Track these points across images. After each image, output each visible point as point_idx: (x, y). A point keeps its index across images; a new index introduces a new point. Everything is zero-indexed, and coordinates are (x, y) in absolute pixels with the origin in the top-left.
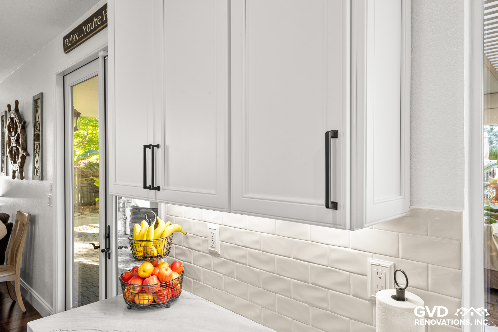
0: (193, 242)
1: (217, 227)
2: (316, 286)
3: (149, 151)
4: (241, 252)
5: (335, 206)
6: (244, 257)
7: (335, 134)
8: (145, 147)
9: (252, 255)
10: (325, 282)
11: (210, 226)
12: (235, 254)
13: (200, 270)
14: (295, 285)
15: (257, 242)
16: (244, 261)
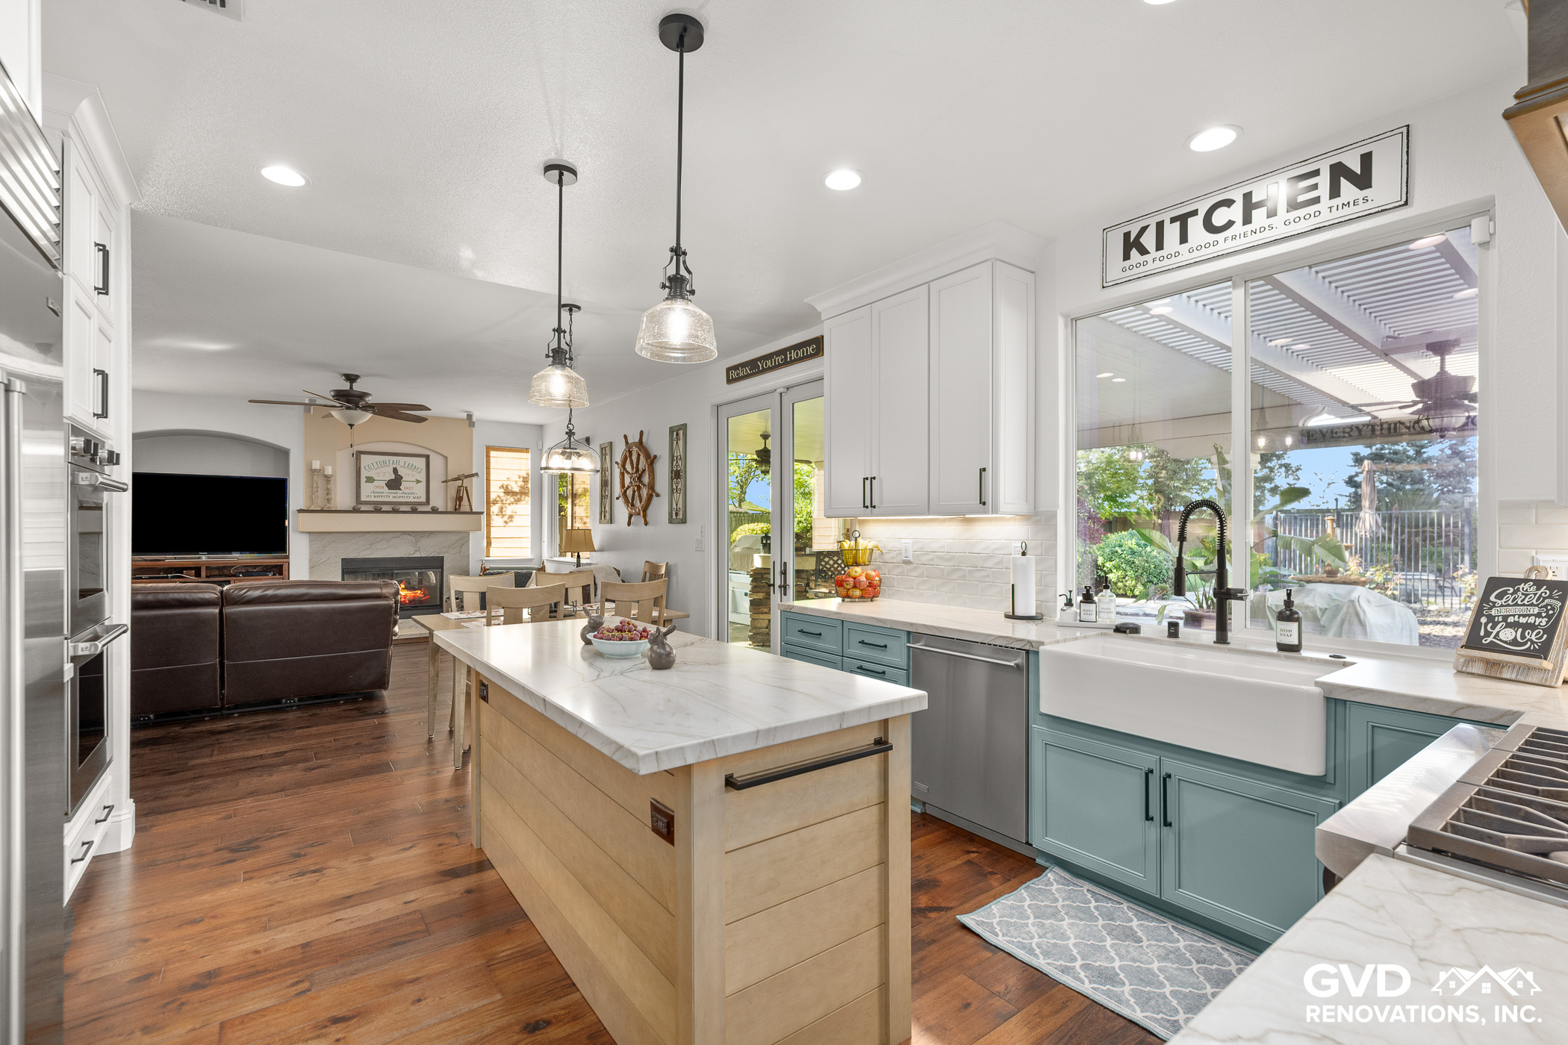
0: (887, 557)
1: (909, 541)
2: (983, 568)
3: (868, 483)
4: (930, 557)
5: (984, 504)
6: (932, 560)
7: (984, 470)
8: (864, 479)
9: (938, 557)
10: (989, 564)
11: (903, 541)
12: (925, 559)
13: (894, 578)
14: (970, 571)
15: (943, 547)
16: (932, 563)
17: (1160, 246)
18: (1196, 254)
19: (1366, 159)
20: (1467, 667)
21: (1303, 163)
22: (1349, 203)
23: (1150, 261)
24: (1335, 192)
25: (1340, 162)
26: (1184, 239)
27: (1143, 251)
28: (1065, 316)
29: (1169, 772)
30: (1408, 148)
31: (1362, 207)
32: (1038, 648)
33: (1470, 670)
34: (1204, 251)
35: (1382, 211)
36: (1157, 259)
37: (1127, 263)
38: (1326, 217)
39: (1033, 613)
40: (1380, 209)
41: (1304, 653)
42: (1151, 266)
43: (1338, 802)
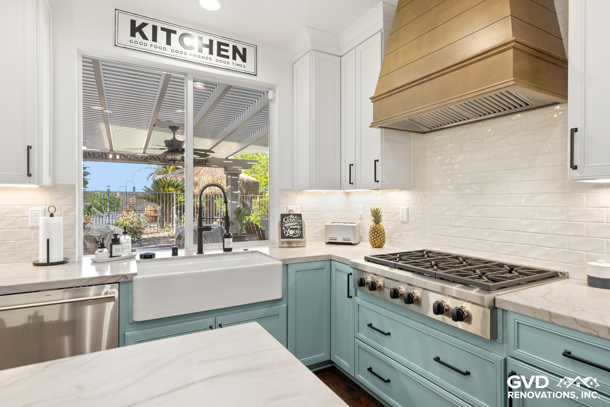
5: (30, 176)
17: (155, 39)
18: (175, 54)
19: (244, 50)
20: (282, 245)
21: (223, 38)
22: (239, 64)
23: (149, 45)
24: (234, 58)
25: (236, 46)
26: (169, 42)
27: (144, 37)
28: (79, 51)
29: (220, 323)
30: (256, 54)
31: (243, 68)
32: (132, 278)
33: (283, 246)
34: (179, 54)
35: (249, 74)
36: (153, 46)
37: (132, 38)
38: (231, 66)
39: (62, 260)
40: (249, 73)
41: (233, 251)
42: (148, 47)
43: (286, 305)
